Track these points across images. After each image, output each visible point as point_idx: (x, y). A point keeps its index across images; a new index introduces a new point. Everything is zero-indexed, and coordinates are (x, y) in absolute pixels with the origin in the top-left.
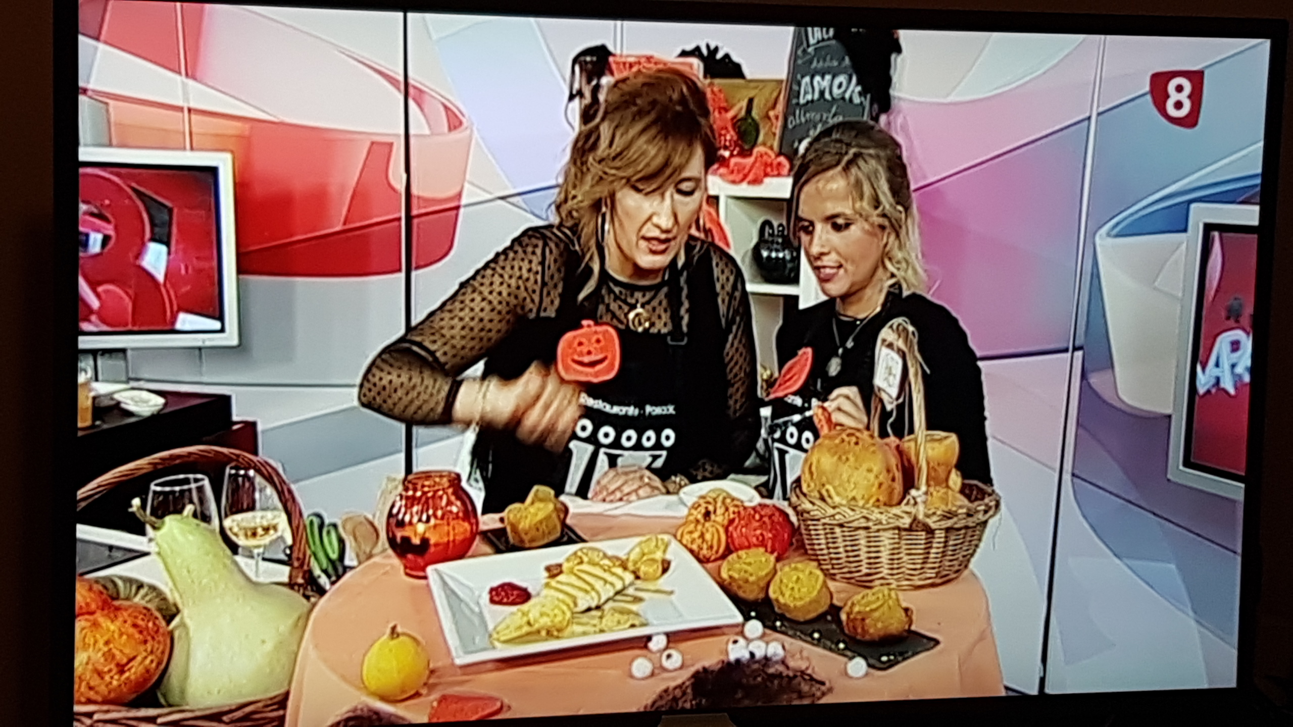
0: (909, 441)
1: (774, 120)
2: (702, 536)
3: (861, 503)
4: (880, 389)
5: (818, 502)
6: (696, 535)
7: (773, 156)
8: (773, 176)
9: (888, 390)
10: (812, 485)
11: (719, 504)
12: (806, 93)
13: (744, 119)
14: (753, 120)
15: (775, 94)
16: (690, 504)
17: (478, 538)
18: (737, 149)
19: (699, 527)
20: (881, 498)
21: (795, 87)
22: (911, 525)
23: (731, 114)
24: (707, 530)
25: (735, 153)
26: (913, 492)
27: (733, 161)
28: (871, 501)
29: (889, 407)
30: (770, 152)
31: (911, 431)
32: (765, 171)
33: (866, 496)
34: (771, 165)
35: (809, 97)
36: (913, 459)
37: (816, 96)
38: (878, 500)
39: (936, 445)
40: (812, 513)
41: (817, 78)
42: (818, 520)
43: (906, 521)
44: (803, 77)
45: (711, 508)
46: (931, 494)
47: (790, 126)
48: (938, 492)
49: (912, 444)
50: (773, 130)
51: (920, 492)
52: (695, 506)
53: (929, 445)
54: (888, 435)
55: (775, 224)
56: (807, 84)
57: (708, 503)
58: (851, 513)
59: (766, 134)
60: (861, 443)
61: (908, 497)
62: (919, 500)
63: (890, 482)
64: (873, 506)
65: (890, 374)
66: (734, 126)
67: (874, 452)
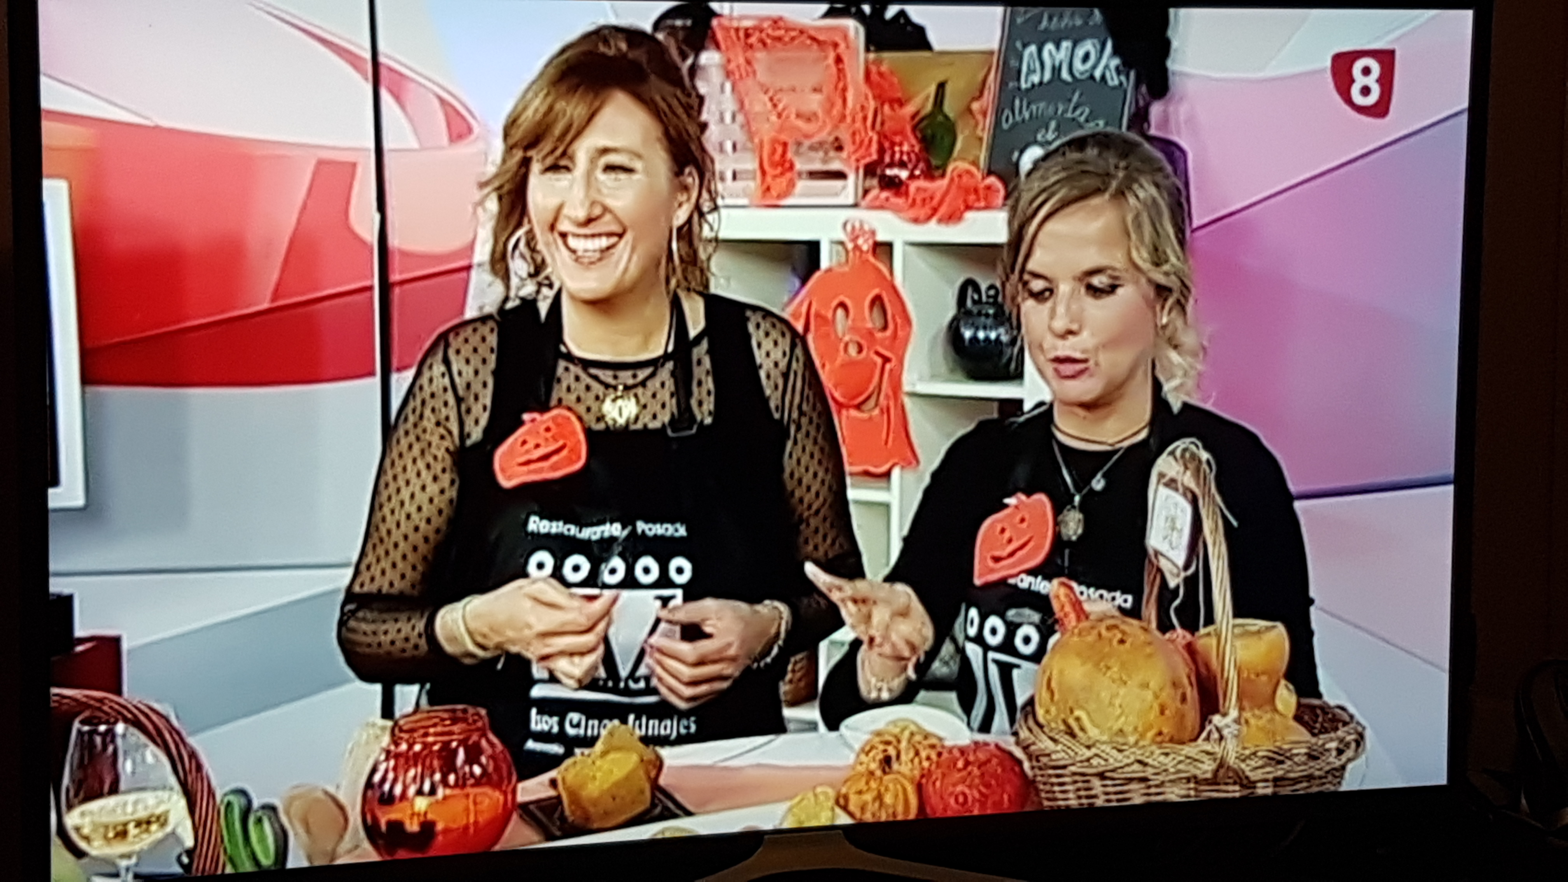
0: (1209, 634)
1: (980, 117)
2: (879, 797)
3: (1132, 740)
4: (1157, 553)
5: (1065, 739)
6: (868, 797)
7: (979, 176)
8: (979, 209)
9: (1171, 554)
10: (1053, 710)
11: (904, 745)
12: (1031, 71)
13: (931, 115)
14: (946, 117)
15: (980, 77)
16: (857, 747)
17: (515, 817)
18: (921, 165)
19: (873, 785)
20: (1165, 730)
21: (1013, 63)
22: (1216, 772)
23: (910, 109)
24: (887, 789)
25: (917, 172)
26: (1216, 719)
27: (913, 186)
28: (1150, 734)
29: (1172, 583)
30: (973, 169)
31: (1210, 620)
32: (965, 201)
33: (1140, 729)
34: (976, 191)
35: (1036, 79)
36: (1215, 664)
37: (1047, 76)
38: (1160, 733)
39: (1252, 641)
40: (1054, 757)
41: (1049, 47)
42: (1064, 767)
43: (1207, 767)
44: (1025, 46)
45: (892, 751)
46: (1247, 722)
47: (1005, 126)
48: (1258, 720)
49: (1213, 641)
50: (979, 132)
51: (1228, 720)
52: (867, 750)
53: (1238, 643)
54: (1172, 627)
55: (983, 287)
56: (1031, 55)
57: (888, 743)
58: (1120, 756)
59: (966, 139)
60: (1129, 641)
61: (1208, 728)
62: (1225, 732)
63: (1178, 704)
64: (1153, 742)
65: (1173, 529)
66: (914, 129)
67: (1150, 656)
